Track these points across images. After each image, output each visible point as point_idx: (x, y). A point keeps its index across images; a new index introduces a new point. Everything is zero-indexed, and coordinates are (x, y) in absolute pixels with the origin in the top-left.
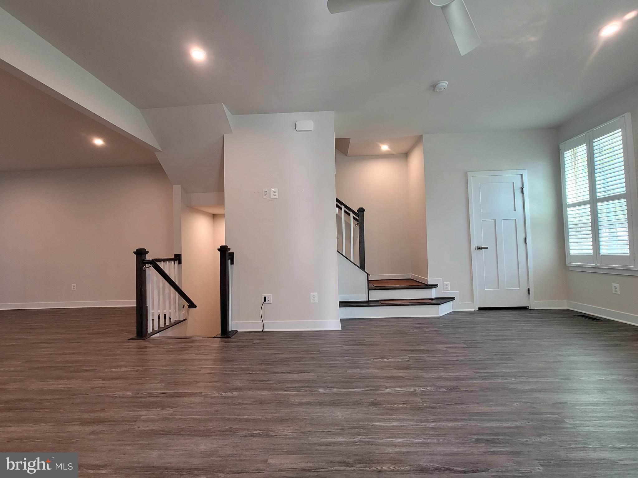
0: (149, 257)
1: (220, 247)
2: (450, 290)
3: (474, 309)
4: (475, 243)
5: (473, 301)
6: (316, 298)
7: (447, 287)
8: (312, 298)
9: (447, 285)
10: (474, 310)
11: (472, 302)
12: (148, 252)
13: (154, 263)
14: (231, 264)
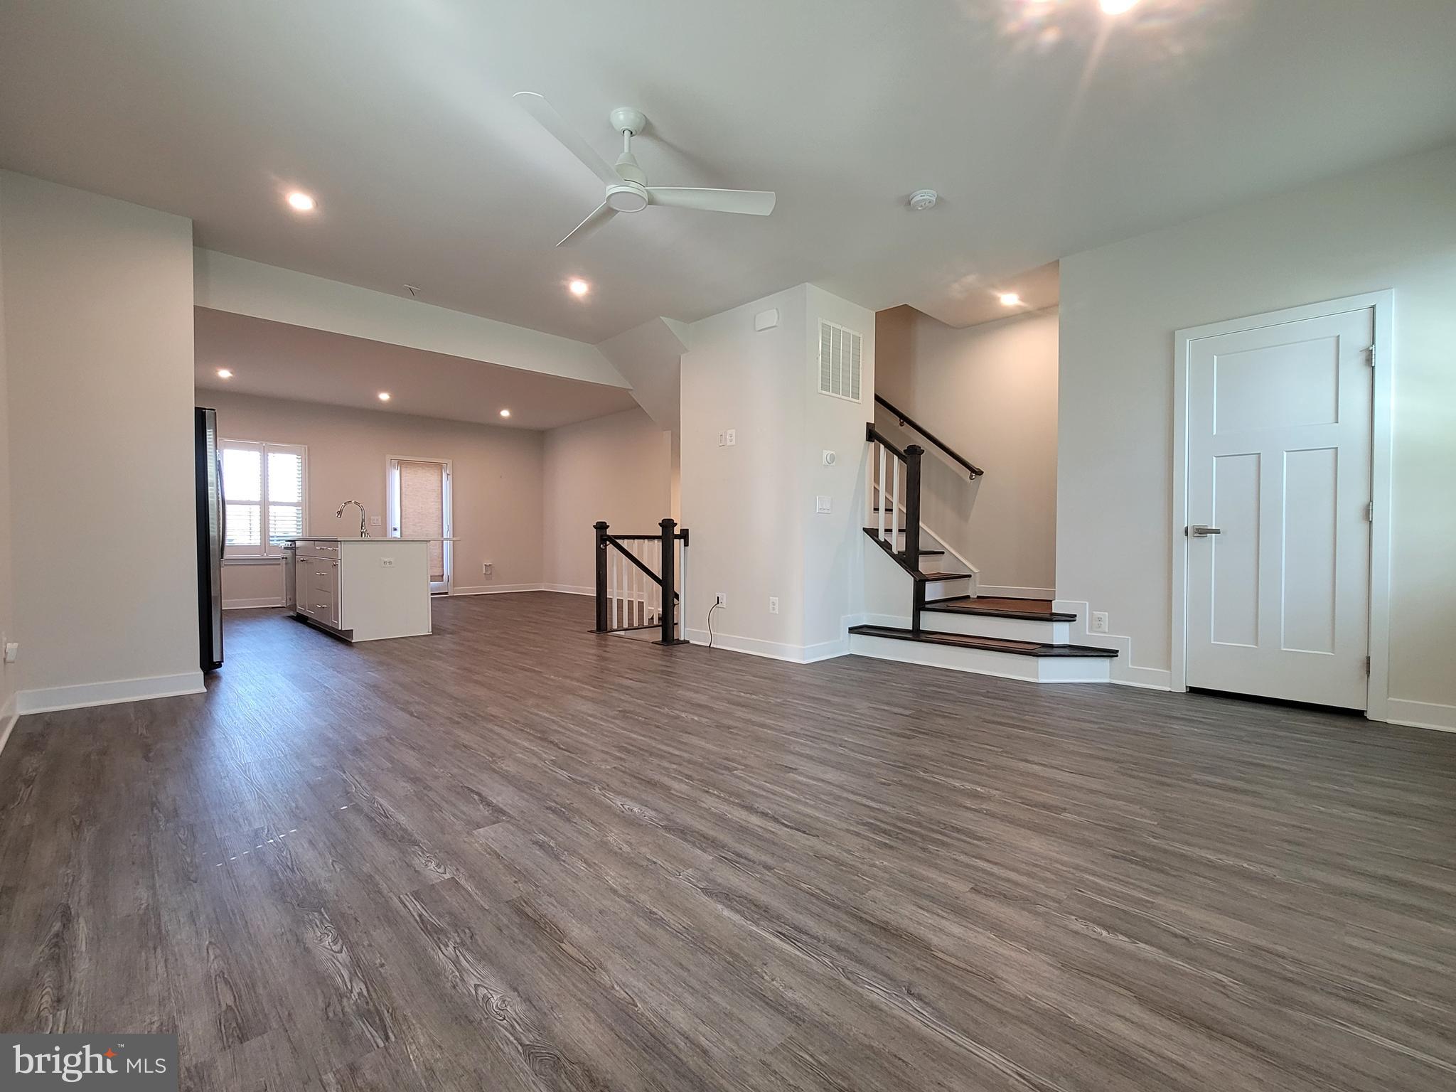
0: (609, 532)
1: (662, 521)
2: (1107, 631)
3: (1170, 687)
4: (1186, 517)
5: (1169, 668)
6: (777, 607)
7: (1099, 622)
8: (771, 606)
9: (1100, 619)
10: (1168, 689)
11: (1167, 669)
12: (609, 526)
13: (613, 540)
14: (685, 546)
